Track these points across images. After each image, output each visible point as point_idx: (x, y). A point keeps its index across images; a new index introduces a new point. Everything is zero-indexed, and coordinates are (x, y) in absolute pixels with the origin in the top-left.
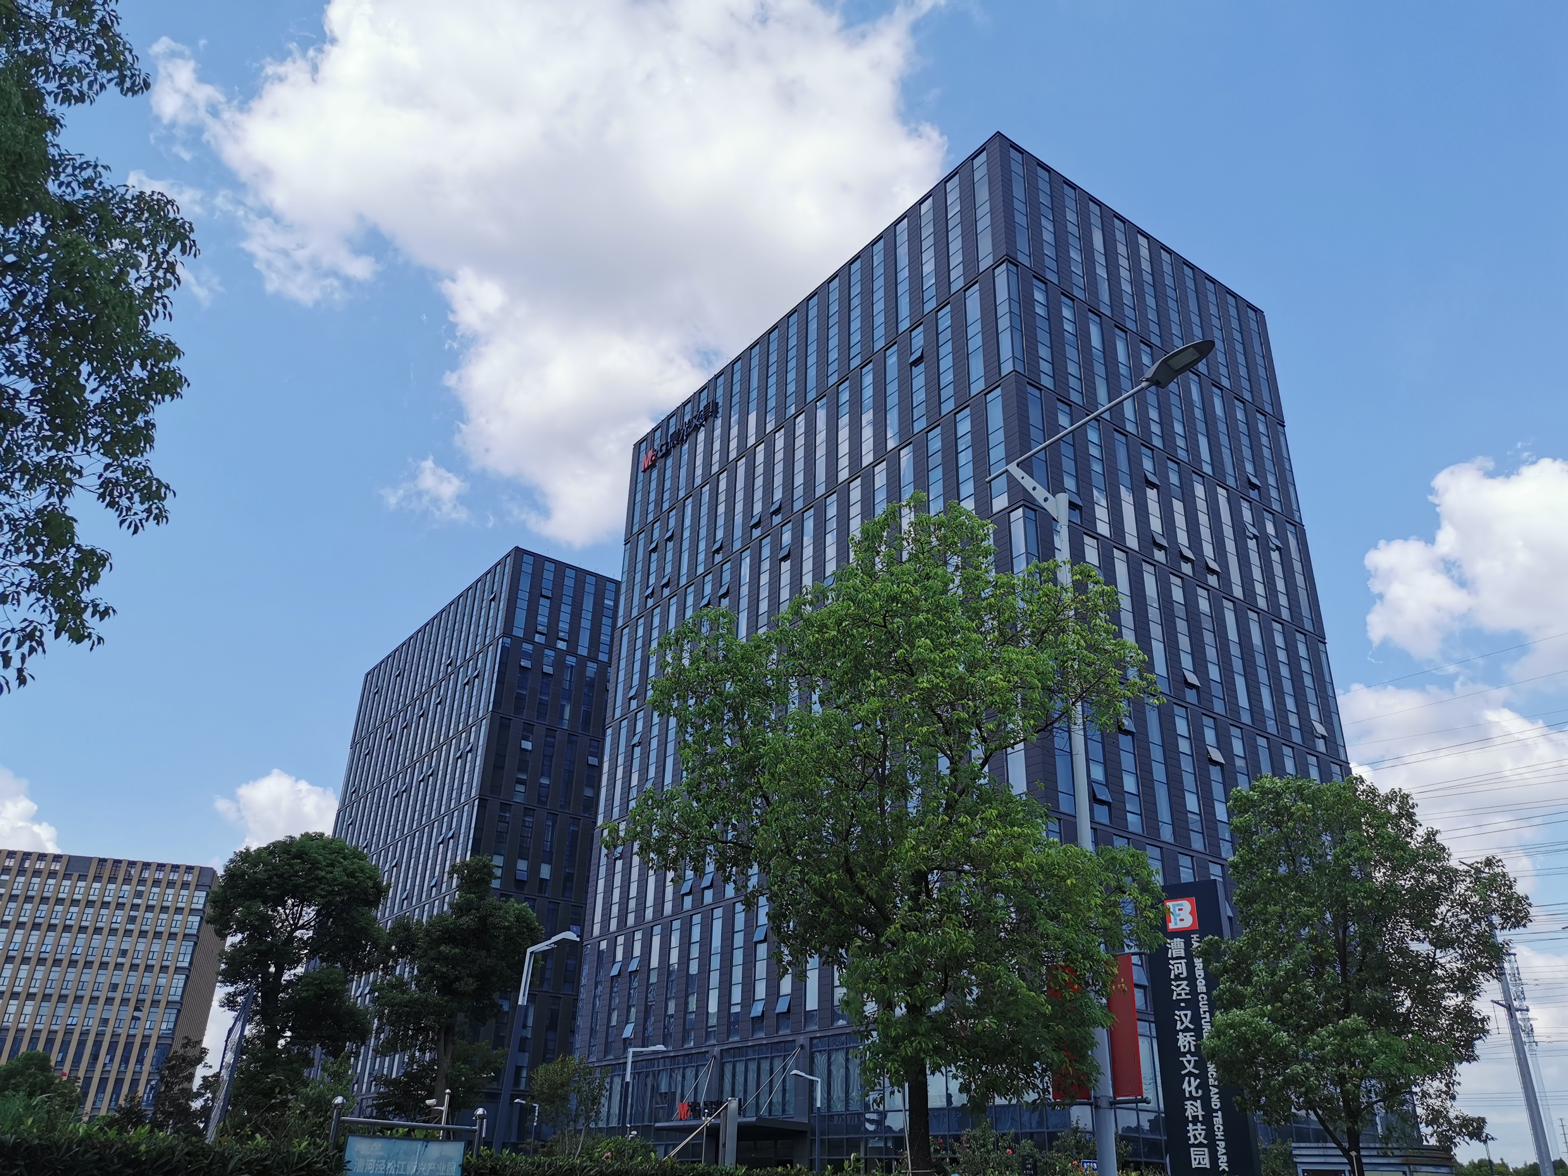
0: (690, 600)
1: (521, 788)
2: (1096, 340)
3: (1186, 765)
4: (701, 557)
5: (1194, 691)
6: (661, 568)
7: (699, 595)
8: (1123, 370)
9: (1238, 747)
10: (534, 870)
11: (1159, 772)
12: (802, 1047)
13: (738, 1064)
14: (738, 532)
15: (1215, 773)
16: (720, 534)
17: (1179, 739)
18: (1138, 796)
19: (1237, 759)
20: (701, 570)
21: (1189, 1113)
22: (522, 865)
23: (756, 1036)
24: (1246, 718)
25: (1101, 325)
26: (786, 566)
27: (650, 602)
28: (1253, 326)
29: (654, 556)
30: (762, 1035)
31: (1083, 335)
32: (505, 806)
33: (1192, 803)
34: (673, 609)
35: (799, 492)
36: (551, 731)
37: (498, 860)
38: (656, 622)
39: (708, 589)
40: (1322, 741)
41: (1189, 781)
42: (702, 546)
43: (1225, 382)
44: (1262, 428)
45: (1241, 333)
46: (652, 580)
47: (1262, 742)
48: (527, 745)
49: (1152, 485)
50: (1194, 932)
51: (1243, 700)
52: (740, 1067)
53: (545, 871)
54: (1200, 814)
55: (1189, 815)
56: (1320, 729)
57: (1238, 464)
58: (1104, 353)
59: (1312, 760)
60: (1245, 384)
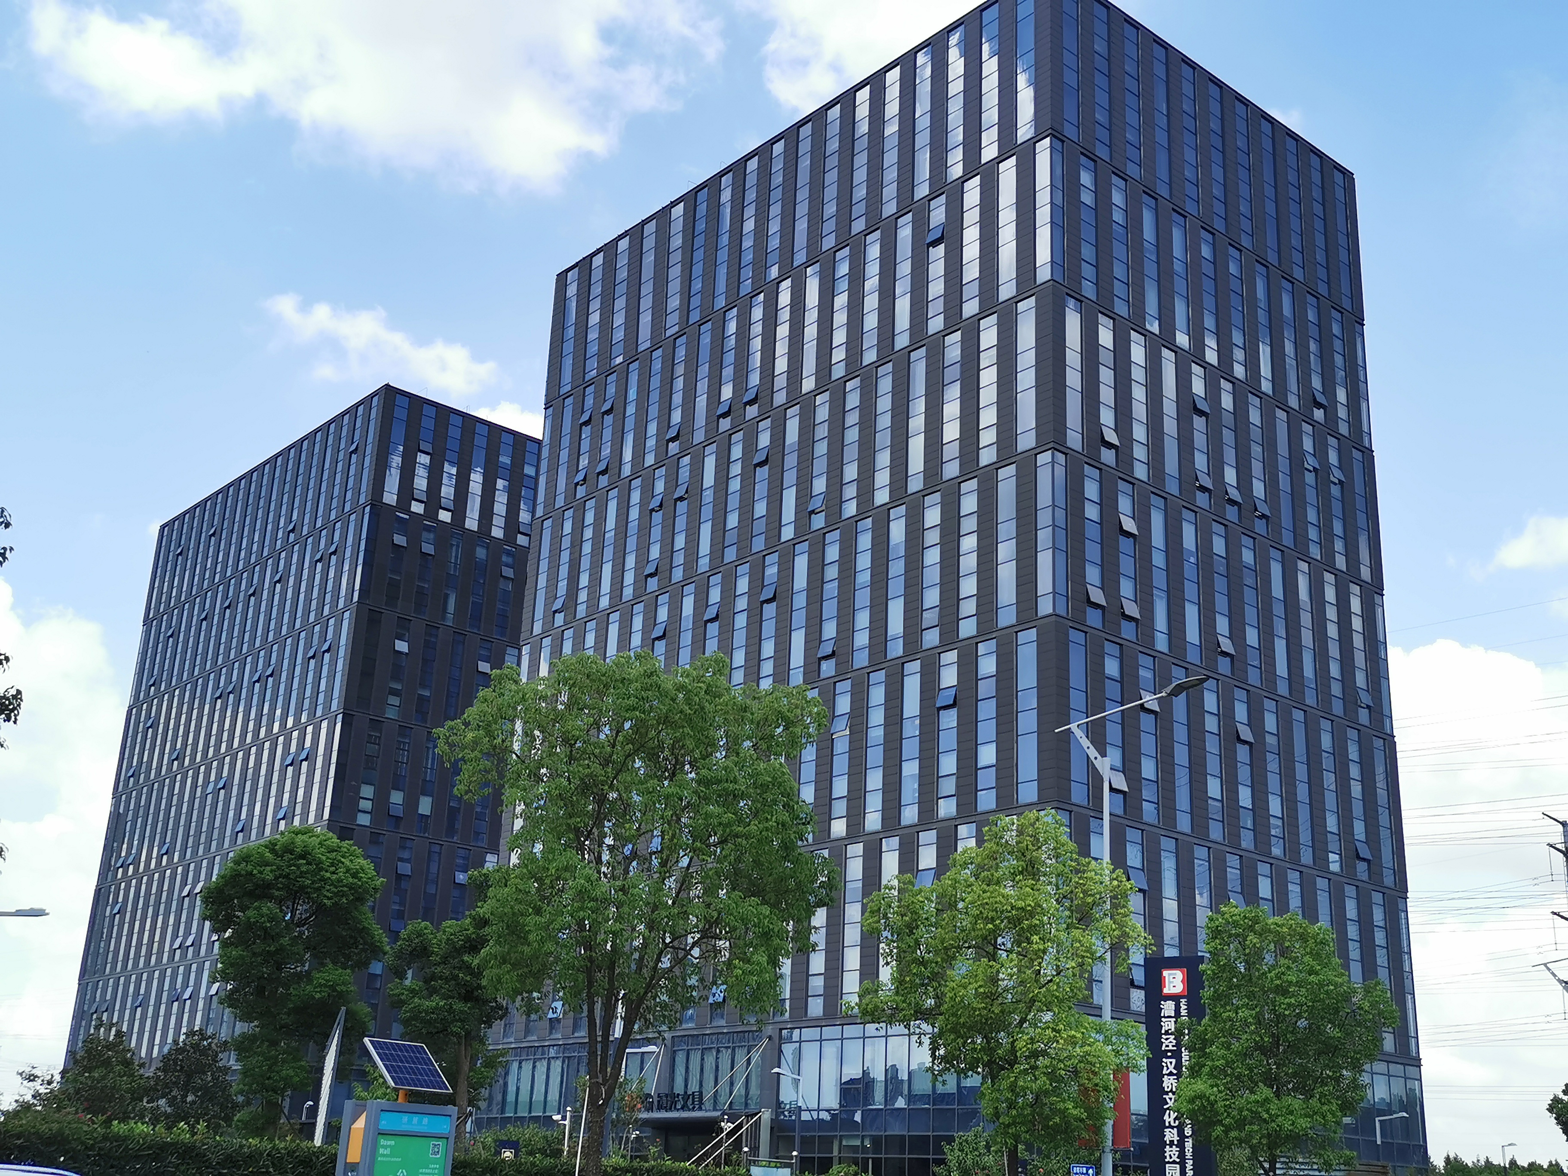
0: (636, 497)
1: (394, 700)
2: (1149, 233)
3: (1212, 745)
4: (651, 443)
5: (1228, 659)
6: (595, 450)
7: (648, 491)
8: (1178, 267)
9: (1270, 722)
10: (411, 803)
11: (1181, 755)
12: (770, 1038)
13: (692, 1054)
14: (701, 419)
15: (1243, 753)
16: (676, 417)
17: (1207, 715)
18: (1157, 782)
19: (1267, 736)
20: (650, 460)
21: (1167, 1139)
22: (397, 797)
23: (715, 1024)
24: (1283, 689)
25: (1156, 210)
26: (763, 473)
27: (581, 491)
28: (1340, 194)
29: (586, 431)
30: (723, 1022)
31: (1134, 223)
32: (376, 724)
33: (1214, 788)
34: (612, 506)
35: (781, 382)
36: (432, 628)
37: (367, 791)
38: (590, 518)
39: (660, 487)
40: (1367, 711)
41: (1213, 764)
42: (652, 429)
43: (1298, 273)
44: (1336, 329)
45: (1323, 205)
46: (584, 462)
47: (1298, 715)
48: (402, 646)
49: (1201, 413)
50: (1183, 997)
51: (1282, 669)
52: (695, 1058)
53: (425, 806)
54: (1222, 801)
55: (1210, 801)
56: (1365, 698)
57: (1304, 380)
58: (1157, 246)
59: (1352, 734)
60: (1322, 273)
